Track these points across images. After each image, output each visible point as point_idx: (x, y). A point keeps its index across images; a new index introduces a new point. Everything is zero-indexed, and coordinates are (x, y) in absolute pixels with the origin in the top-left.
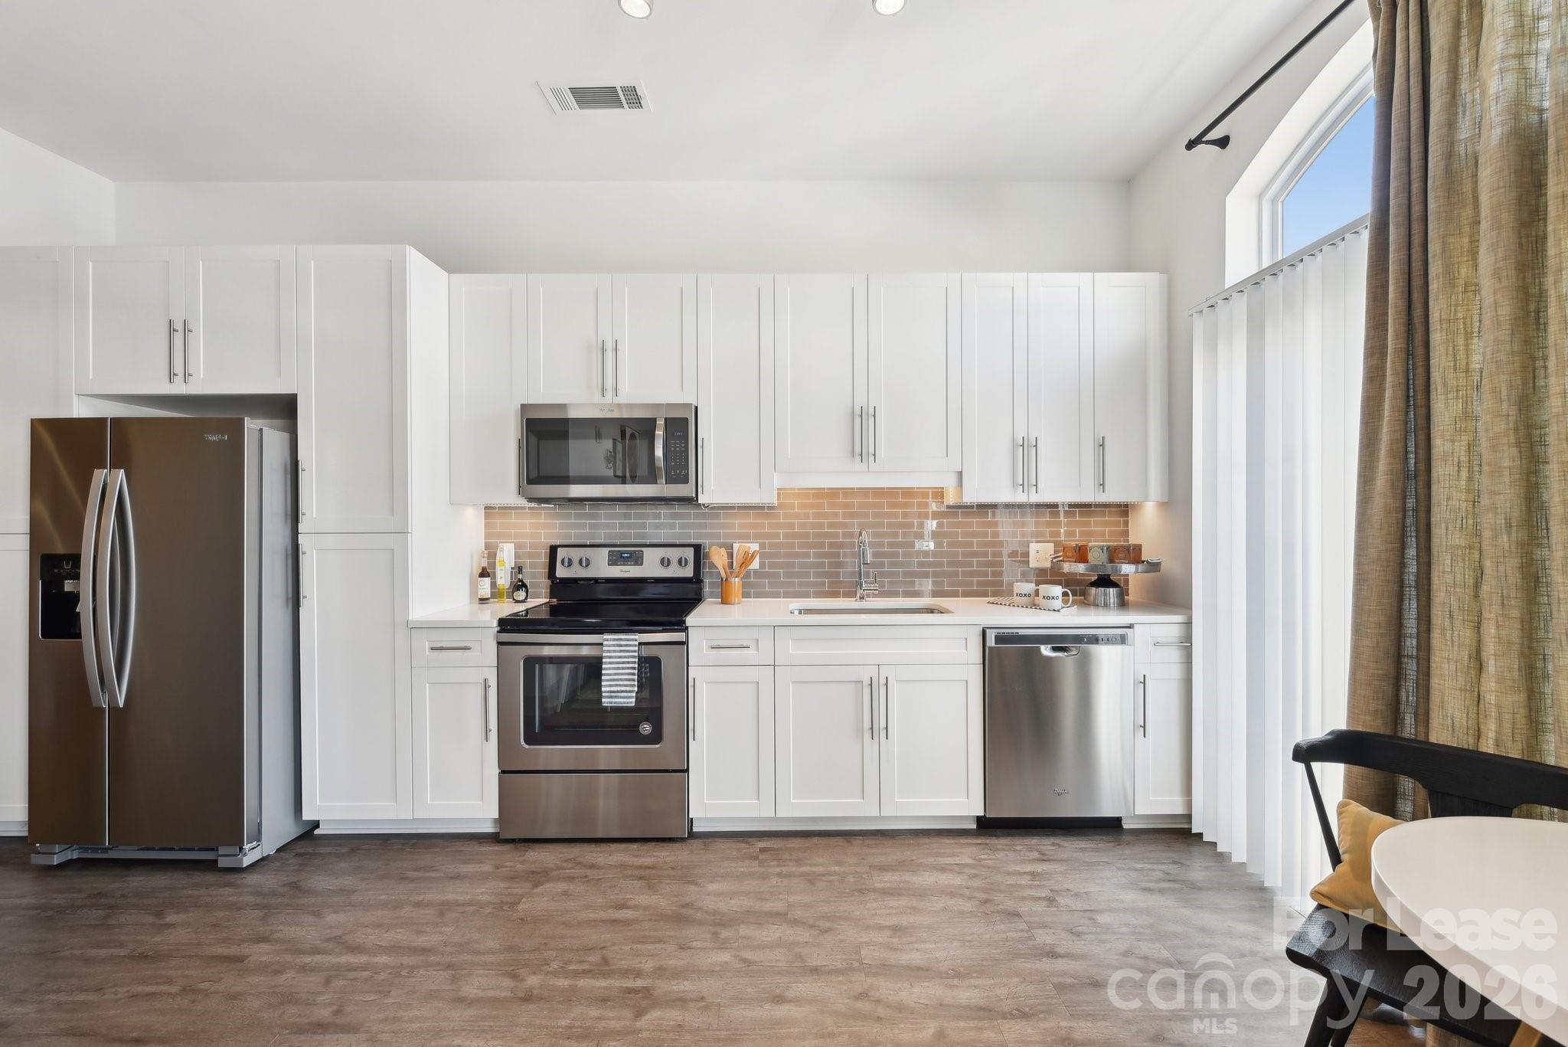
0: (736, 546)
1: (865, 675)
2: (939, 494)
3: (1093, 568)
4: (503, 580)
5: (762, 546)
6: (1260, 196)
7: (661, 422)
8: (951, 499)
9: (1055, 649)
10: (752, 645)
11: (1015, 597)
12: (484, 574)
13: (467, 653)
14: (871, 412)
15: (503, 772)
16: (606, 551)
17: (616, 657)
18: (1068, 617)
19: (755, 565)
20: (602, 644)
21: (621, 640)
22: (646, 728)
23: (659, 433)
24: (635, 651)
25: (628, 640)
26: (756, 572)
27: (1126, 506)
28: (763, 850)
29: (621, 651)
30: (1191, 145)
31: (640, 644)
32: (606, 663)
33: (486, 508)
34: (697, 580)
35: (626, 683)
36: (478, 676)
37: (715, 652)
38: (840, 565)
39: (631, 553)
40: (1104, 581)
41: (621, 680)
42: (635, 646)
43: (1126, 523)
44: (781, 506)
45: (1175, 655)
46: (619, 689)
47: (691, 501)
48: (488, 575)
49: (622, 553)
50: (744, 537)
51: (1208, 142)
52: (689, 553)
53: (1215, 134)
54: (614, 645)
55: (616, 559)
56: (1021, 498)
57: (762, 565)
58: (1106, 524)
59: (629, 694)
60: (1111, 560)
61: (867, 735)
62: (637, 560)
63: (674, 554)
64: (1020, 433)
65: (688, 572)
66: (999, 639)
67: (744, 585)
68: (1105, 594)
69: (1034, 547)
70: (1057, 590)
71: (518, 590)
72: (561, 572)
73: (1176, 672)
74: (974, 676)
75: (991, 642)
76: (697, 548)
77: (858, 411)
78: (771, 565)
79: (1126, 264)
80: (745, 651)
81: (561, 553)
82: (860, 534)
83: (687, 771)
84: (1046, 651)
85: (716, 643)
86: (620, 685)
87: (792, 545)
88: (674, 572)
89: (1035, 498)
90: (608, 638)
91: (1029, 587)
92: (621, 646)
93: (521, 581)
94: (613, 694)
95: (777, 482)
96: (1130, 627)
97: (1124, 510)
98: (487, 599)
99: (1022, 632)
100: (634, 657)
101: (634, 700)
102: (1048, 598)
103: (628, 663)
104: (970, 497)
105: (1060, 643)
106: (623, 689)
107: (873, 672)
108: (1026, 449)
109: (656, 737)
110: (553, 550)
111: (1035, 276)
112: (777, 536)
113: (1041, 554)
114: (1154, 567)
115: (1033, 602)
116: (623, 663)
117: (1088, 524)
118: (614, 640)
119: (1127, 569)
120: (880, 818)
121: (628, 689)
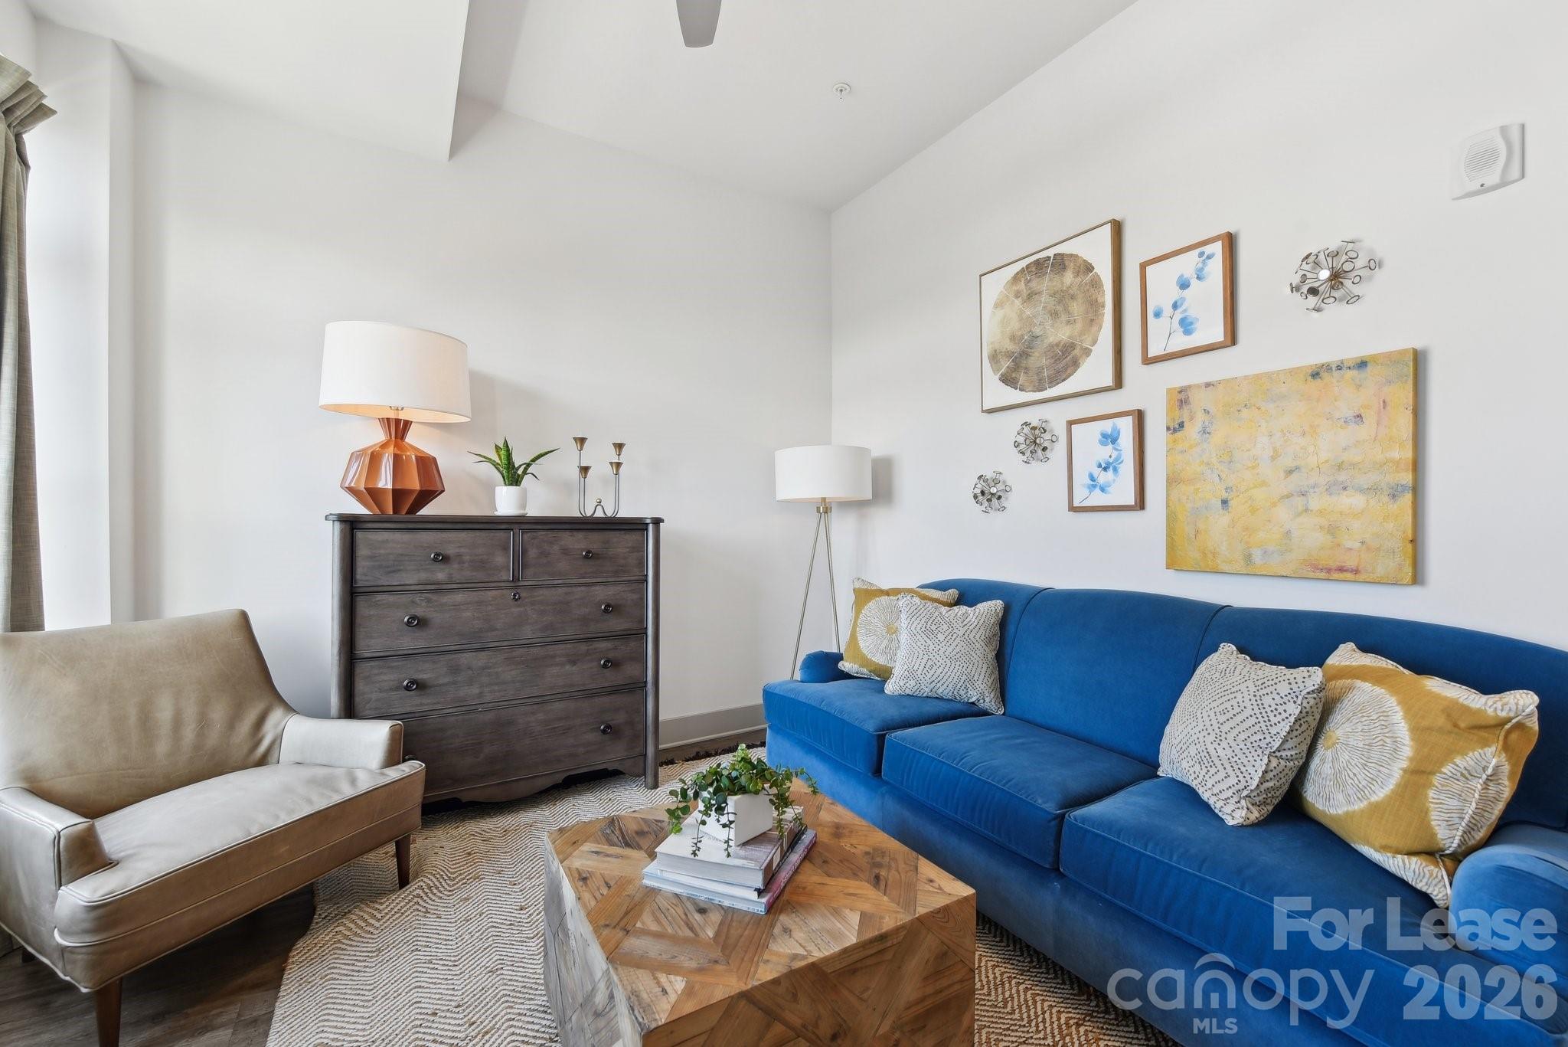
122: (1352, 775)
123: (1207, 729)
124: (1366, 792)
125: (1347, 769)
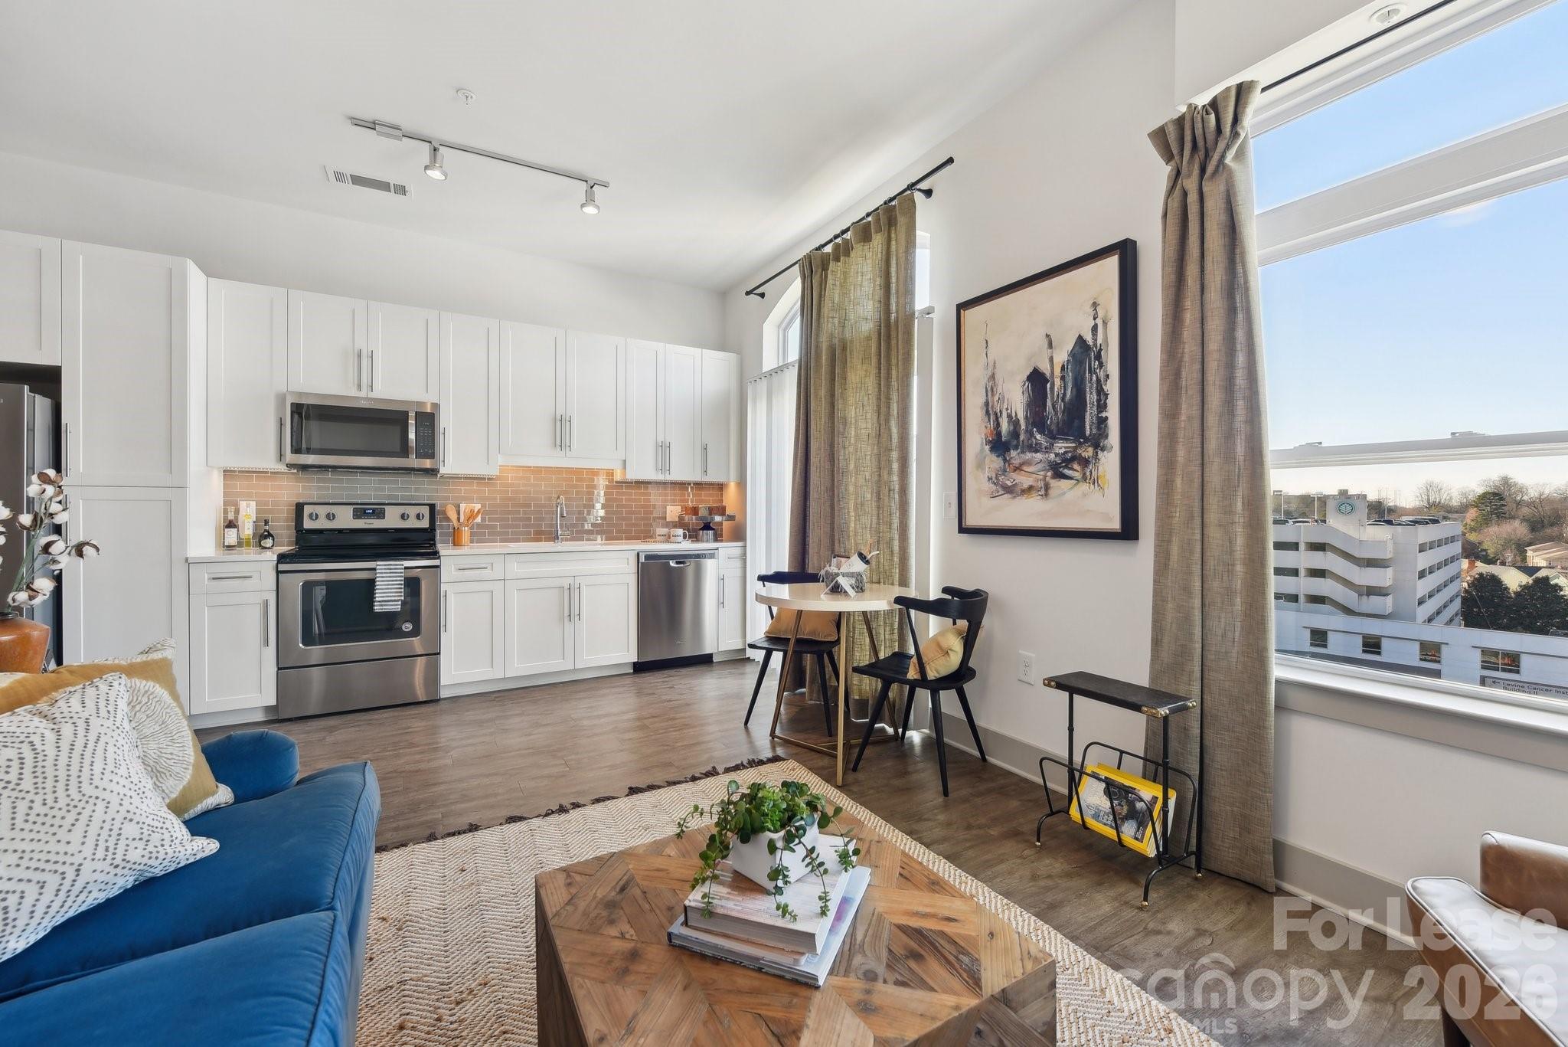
0: (463, 506)
1: (565, 583)
2: (610, 473)
3: (701, 518)
4: (248, 530)
5: (483, 506)
6: (779, 327)
7: (412, 415)
8: (618, 477)
9: (678, 563)
10: (489, 567)
11: (658, 537)
12: (231, 525)
13: (247, 581)
14: (568, 419)
15: (279, 669)
16: (352, 507)
17: (387, 577)
18: (687, 546)
19: (479, 520)
20: (375, 569)
21: (391, 565)
22: (407, 627)
23: (412, 422)
24: (401, 573)
25: (396, 565)
26: (478, 524)
27: (722, 485)
28: (496, 697)
29: (391, 573)
30: (748, 293)
31: (406, 568)
32: (378, 581)
33: (224, 471)
34: (432, 529)
35: (394, 594)
36: (258, 599)
37: (461, 572)
38: (542, 519)
39: (374, 510)
40: (707, 527)
41: (391, 593)
42: (402, 569)
43: (722, 495)
44: (498, 478)
45: (738, 564)
46: (389, 599)
47: (432, 472)
48: (235, 526)
49: (365, 510)
50: (469, 500)
51: (755, 294)
52: (426, 511)
53: (759, 291)
54: (385, 569)
55: (360, 513)
56: (660, 477)
57: (483, 519)
58: (711, 495)
59: (396, 603)
60: (710, 514)
61: (567, 619)
62: (379, 514)
63: (412, 511)
64: (660, 439)
65: (425, 524)
66: (648, 557)
67: (472, 534)
68: (707, 534)
69: (669, 508)
70: (680, 532)
71: (265, 538)
72: (308, 524)
73: (738, 573)
74: (632, 580)
75: (642, 559)
76: (432, 507)
77: (559, 417)
78: (490, 520)
79: (722, 346)
80: (484, 572)
81: (307, 510)
82: (558, 498)
83: (439, 653)
84: (672, 564)
85: (462, 567)
86: (391, 596)
87: (507, 506)
88: (412, 523)
89: (669, 478)
90: (381, 566)
91: (664, 531)
92: (391, 569)
93: (268, 532)
94: (383, 603)
95: (501, 460)
96: (717, 549)
97: (721, 487)
98: (234, 546)
99: (659, 553)
100: (401, 577)
101: (400, 607)
102: (675, 536)
103: (396, 580)
104: (632, 475)
105: (681, 559)
106: (393, 598)
107: (570, 580)
108: (663, 449)
109: (416, 632)
110: (299, 508)
111: (670, 346)
112: (496, 498)
113: (673, 512)
114: (731, 518)
115: (668, 539)
116: (393, 581)
117: (700, 495)
118: (385, 565)
119: (718, 519)
120: (575, 670)
121: (396, 598)
122: (169, 756)
123: (125, 795)
124: (186, 759)
125: (163, 755)
